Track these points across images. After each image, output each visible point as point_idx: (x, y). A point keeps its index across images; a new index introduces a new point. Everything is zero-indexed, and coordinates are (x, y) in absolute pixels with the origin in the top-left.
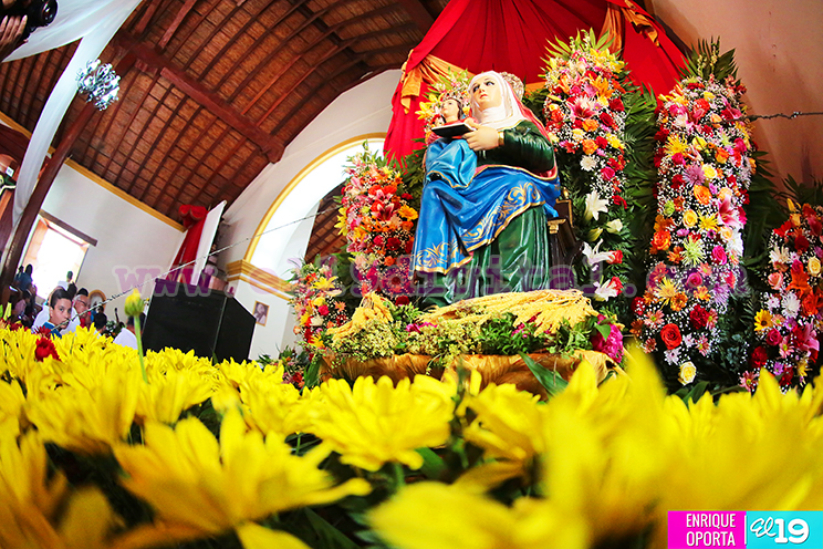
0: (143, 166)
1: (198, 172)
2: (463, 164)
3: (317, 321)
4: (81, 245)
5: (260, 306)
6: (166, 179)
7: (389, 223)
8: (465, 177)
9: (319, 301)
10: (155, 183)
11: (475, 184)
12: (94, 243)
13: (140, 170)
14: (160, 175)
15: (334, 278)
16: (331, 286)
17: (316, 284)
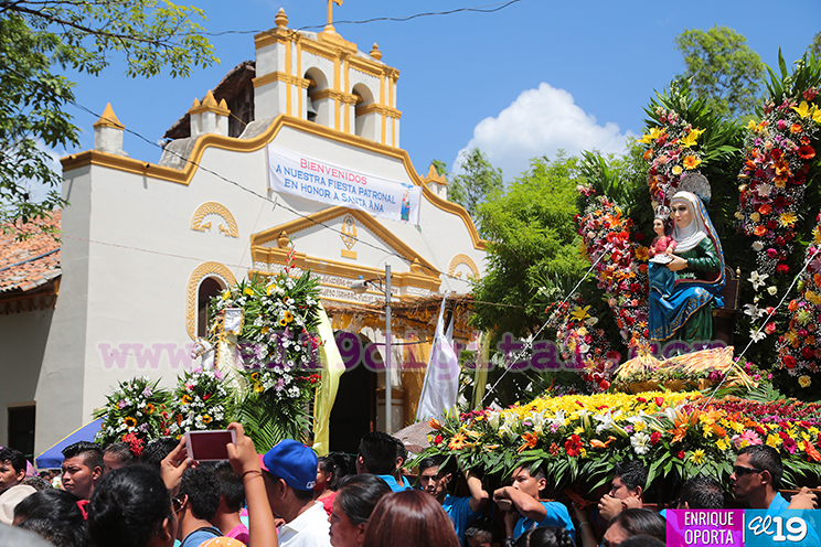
2: (667, 282)
3: (585, 348)
7: (628, 270)
8: (669, 290)
9: (582, 331)
11: (674, 294)
15: (588, 307)
16: (588, 316)
17: (573, 313)
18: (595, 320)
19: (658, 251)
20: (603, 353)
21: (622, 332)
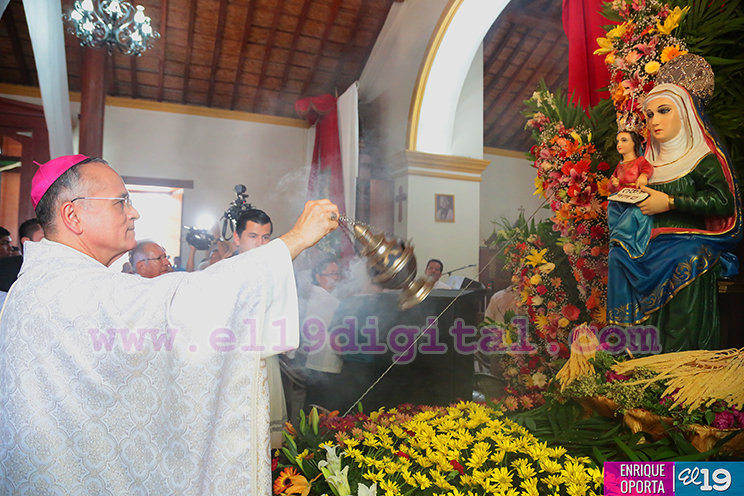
0: (215, 67)
1: (299, 48)
2: (639, 233)
3: (537, 301)
4: (171, 193)
5: (442, 200)
6: (258, 71)
7: (588, 209)
8: (641, 245)
9: (535, 280)
10: (244, 82)
11: (650, 252)
12: (187, 184)
13: (214, 73)
14: (247, 69)
15: (545, 251)
16: (544, 261)
17: (528, 257)
18: (551, 266)
19: (623, 184)
20: (558, 307)
21: (579, 287)
